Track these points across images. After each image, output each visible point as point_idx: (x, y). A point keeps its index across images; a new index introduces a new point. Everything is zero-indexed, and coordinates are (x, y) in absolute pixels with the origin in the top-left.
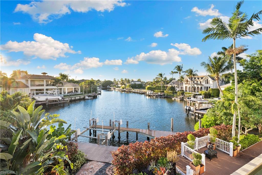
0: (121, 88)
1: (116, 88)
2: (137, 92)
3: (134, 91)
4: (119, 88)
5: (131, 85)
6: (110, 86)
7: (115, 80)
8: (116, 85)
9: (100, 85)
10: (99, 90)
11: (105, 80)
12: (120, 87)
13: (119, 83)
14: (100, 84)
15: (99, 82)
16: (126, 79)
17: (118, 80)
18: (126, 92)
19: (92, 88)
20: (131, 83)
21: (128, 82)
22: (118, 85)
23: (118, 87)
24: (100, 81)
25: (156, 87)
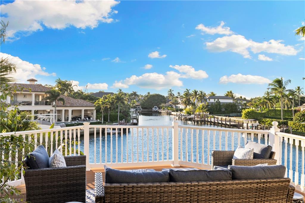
0: (184, 113)
1: (173, 113)
2: (220, 122)
3: (213, 120)
4: (178, 113)
5: (207, 106)
6: (160, 108)
7: (171, 95)
8: (174, 106)
9: (137, 104)
10: (134, 115)
11: (149, 93)
12: (181, 110)
13: (179, 101)
14: (138, 101)
15: (135, 98)
16: (196, 92)
17: (179, 93)
18: (194, 121)
19: (119, 110)
20: (208, 100)
21: (201, 99)
22: (178, 105)
23: (177, 111)
24: (138, 96)
25: (268, 112)
